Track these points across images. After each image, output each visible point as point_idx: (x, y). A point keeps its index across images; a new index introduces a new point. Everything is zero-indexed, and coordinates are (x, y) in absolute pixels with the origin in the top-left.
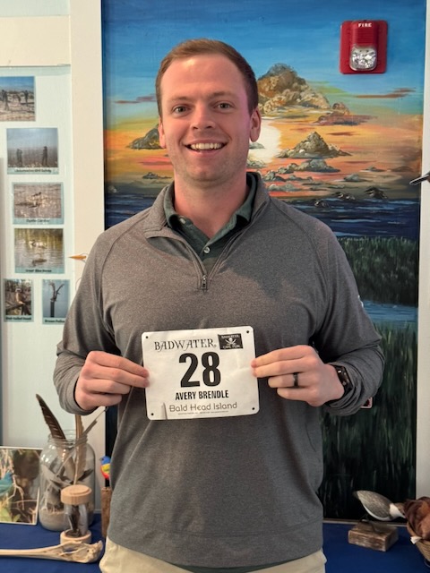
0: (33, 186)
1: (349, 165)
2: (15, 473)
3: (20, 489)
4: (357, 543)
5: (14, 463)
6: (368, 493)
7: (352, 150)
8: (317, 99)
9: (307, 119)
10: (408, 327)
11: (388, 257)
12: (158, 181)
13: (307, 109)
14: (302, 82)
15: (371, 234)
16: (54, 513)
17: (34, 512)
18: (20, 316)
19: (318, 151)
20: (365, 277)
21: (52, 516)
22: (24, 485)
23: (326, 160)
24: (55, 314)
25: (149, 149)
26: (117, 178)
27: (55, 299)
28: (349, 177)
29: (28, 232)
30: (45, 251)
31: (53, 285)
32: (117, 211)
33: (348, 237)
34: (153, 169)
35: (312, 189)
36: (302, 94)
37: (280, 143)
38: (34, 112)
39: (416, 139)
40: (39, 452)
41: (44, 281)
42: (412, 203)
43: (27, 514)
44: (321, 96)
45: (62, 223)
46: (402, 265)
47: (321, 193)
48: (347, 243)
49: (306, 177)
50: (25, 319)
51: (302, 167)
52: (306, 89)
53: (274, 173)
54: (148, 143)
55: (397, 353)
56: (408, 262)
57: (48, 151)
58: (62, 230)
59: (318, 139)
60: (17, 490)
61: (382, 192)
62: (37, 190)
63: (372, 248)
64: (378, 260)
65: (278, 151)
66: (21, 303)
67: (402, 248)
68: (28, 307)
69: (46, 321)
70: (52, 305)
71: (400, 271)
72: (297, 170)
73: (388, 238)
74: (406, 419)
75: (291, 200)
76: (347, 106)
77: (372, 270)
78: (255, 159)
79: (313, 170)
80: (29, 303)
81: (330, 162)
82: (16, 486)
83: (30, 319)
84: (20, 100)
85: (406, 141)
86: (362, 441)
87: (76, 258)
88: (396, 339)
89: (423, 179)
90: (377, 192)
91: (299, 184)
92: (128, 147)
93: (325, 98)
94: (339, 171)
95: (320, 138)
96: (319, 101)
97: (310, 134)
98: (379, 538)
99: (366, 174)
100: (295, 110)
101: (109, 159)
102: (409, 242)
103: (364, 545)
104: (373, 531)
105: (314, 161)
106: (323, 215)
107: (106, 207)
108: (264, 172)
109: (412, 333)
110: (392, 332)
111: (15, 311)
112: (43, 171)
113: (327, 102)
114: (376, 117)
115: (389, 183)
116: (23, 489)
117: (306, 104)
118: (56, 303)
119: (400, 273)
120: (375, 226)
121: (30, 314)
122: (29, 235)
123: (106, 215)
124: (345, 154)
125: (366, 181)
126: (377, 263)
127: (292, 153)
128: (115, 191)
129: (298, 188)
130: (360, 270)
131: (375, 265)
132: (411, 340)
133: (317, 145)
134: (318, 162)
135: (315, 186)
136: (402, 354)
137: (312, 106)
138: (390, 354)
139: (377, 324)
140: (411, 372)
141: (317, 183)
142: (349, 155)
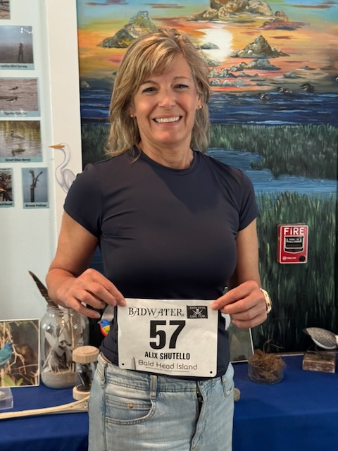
0: (11, 81)
2: (14, 342)
3: (20, 355)
4: (311, 369)
5: (12, 333)
6: (316, 329)
7: (290, 51)
8: (262, 7)
9: (254, 24)
10: (332, 199)
11: (319, 142)
15: (305, 122)
16: (59, 373)
17: (36, 375)
18: (1, 202)
19: (263, 51)
20: (300, 158)
21: (59, 375)
22: (24, 352)
23: (269, 60)
24: (36, 198)
25: (119, 47)
27: (34, 185)
28: (288, 74)
29: (7, 124)
30: (25, 141)
31: (32, 172)
32: (90, 105)
33: (287, 124)
35: (258, 85)
36: (250, 2)
37: (232, 44)
38: (8, 11)
40: (36, 322)
41: (23, 169)
43: (29, 378)
44: (265, 4)
45: (39, 116)
46: (328, 147)
47: (265, 88)
48: (286, 130)
49: (253, 75)
50: (6, 204)
51: (250, 65)
53: (228, 71)
54: (117, 43)
55: (324, 219)
56: (333, 144)
57: (23, 48)
58: (39, 122)
60: (18, 357)
61: (313, 87)
62: (15, 84)
63: (305, 135)
64: (310, 143)
65: (231, 52)
66: (2, 190)
67: (328, 132)
68: (8, 193)
69: (27, 206)
70: (32, 190)
71: (327, 151)
72: (246, 68)
73: (318, 125)
74: (330, 270)
75: (241, 94)
76: (286, 14)
77: (305, 152)
78: (211, 58)
79: (259, 68)
80: (10, 190)
81: (273, 61)
82: (16, 354)
83: (11, 204)
85: (332, 45)
86: (297, 290)
87: (55, 147)
88: (323, 207)
90: (309, 87)
91: (248, 81)
92: (99, 45)
93: (269, 6)
94: (280, 69)
95: (264, 41)
96: (264, 9)
97: (256, 37)
98: (329, 363)
99: (301, 72)
100: (244, 16)
101: (83, 56)
102: (333, 128)
103: (316, 370)
104: (322, 359)
105: (260, 60)
106: (268, 106)
108: (219, 70)
109: (335, 201)
110: (320, 202)
112: (19, 67)
113: (271, 10)
115: (319, 80)
116: (23, 355)
117: (253, 11)
118: (35, 189)
119: (326, 153)
120: (307, 116)
121: (11, 200)
122: (8, 126)
124: (285, 55)
125: (300, 77)
126: (309, 146)
127: (242, 53)
128: (88, 86)
129: (247, 84)
130: (296, 152)
131: (308, 148)
132: (335, 207)
133: (263, 47)
134: (263, 61)
135: (260, 82)
136: (327, 218)
137: (258, 13)
138: (318, 219)
139: (309, 195)
140: (334, 233)
141: (262, 79)
142: (288, 56)
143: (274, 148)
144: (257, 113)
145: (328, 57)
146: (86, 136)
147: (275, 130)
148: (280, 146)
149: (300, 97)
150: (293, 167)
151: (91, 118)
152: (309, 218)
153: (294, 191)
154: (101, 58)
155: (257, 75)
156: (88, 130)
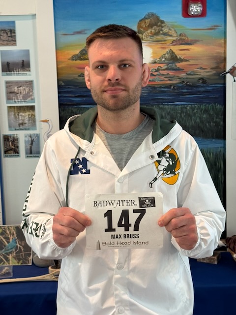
0: (18, 82)
1: (188, 66)
2: (18, 238)
3: (21, 246)
4: (202, 261)
5: (16, 233)
7: (190, 58)
8: (171, 31)
9: (166, 42)
10: (220, 151)
11: (210, 115)
13: (166, 37)
14: (162, 22)
17: (30, 258)
18: (13, 155)
19: (172, 59)
20: (198, 125)
22: (23, 244)
23: (176, 64)
24: (33, 152)
25: (81, 60)
26: (64, 76)
27: (32, 144)
28: (189, 72)
29: (16, 108)
30: (26, 118)
31: (30, 136)
32: (65, 95)
35: (169, 80)
36: (163, 29)
37: (152, 55)
38: (15, 41)
39: (223, 52)
41: (25, 135)
42: (221, 85)
43: (26, 260)
44: (173, 30)
45: (34, 102)
46: (217, 118)
47: (174, 82)
48: (188, 108)
49: (166, 74)
50: (15, 156)
51: (164, 68)
52: (165, 26)
54: (80, 57)
55: (215, 164)
56: (220, 117)
57: (25, 63)
58: (34, 106)
59: (172, 52)
61: (206, 80)
62: (19, 84)
63: (201, 111)
64: (205, 116)
65: (151, 60)
66: (13, 147)
67: (217, 109)
68: (17, 149)
69: (27, 156)
70: (31, 148)
71: (216, 121)
72: (161, 70)
76: (187, 35)
77: (202, 122)
79: (170, 70)
80: (18, 147)
81: (179, 65)
83: (18, 156)
84: (7, 34)
85: (218, 53)
87: (43, 121)
88: (214, 157)
89: (227, 73)
90: (204, 81)
91: (164, 77)
92: (69, 59)
93: (175, 31)
94: (183, 69)
97: (167, 50)
98: (213, 257)
99: (197, 71)
100: (159, 37)
101: (59, 66)
102: (220, 106)
103: (205, 262)
105: (170, 65)
109: (222, 155)
110: (213, 154)
111: (10, 152)
112: (22, 74)
113: (176, 33)
114: (202, 41)
115: (209, 76)
116: (23, 247)
117: (165, 34)
118: (32, 146)
121: (18, 153)
124: (186, 61)
125: (197, 74)
126: (204, 118)
127: (158, 60)
128: (63, 84)
129: (162, 79)
130: (196, 122)
131: (203, 119)
132: (223, 157)
133: (172, 56)
134: (172, 65)
135: (171, 78)
136: (218, 164)
137: (168, 35)
138: (211, 165)
140: (222, 174)
141: (172, 76)
142: (188, 61)
143: (181, 120)
144: (169, 98)
145: (215, 61)
146: (62, 114)
147: (181, 108)
148: (185, 118)
149: (197, 87)
150: (193, 131)
154: (71, 67)
156: (63, 110)
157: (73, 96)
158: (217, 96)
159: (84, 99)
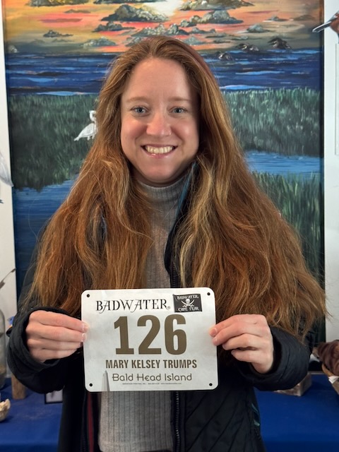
1: (252, 15)
10: (314, 177)
11: (294, 110)
12: (59, 39)
15: (276, 86)
20: (271, 129)
23: (228, 11)
25: (49, 5)
26: (17, 37)
28: (252, 27)
33: (253, 89)
34: (55, 27)
35: (215, 42)
42: (315, 52)
46: (306, 116)
47: (225, 46)
48: (252, 96)
49: (209, 30)
51: (205, 19)
53: (177, 27)
55: (304, 205)
56: (313, 113)
61: (285, 42)
63: (277, 101)
64: (283, 112)
65: (180, 3)
67: (306, 98)
71: (305, 122)
72: (200, 23)
73: (293, 89)
78: (157, 13)
79: (216, 22)
81: (233, 13)
88: (302, 191)
89: (326, 26)
90: (280, 42)
91: (203, 36)
92: (27, 4)
94: (242, 22)
99: (268, 24)
101: (10, 18)
102: (313, 93)
105: (216, 12)
106: (228, 68)
107: (7, 67)
108: (167, 26)
109: (318, 184)
110: (298, 184)
115: (292, 33)
119: (305, 123)
123: (8, 76)
124: (247, 4)
125: (269, 31)
126: (283, 115)
127: (194, 5)
128: (16, 51)
129: (202, 41)
131: (280, 117)
132: (318, 191)
134: (221, 14)
135: (218, 39)
136: (309, 205)
138: (297, 206)
139: (284, 176)
140: (318, 223)
141: (220, 35)
142: (252, 5)
143: (238, 119)
145: (304, 5)
146: (15, 107)
147: (239, 96)
148: (245, 116)
149: (269, 55)
150: (262, 141)
151: (21, 87)
152: (285, 204)
153: (264, 171)
154: (29, 19)
155: (213, 30)
156: (17, 101)
157: (35, 73)
158: (308, 73)
159: (56, 79)
